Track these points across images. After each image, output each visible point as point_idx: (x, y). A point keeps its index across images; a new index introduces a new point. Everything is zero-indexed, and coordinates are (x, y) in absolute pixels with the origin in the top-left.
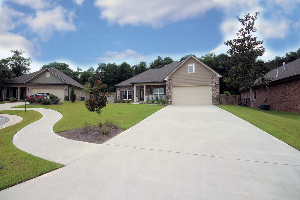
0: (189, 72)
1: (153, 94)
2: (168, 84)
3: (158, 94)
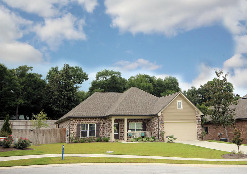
0: (178, 108)
1: (130, 129)
2: (161, 119)
3: (136, 129)
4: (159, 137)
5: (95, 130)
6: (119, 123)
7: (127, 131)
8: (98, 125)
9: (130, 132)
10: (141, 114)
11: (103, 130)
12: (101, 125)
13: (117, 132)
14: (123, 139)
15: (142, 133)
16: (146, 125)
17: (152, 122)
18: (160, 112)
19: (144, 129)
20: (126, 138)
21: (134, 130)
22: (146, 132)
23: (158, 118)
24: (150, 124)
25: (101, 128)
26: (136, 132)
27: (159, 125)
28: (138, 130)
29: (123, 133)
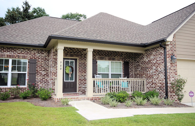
1: (98, 73)
2: (170, 52)
3: (110, 73)
4: (167, 94)
5: (27, 72)
6: (76, 60)
7: (93, 77)
8: (33, 62)
9: (99, 78)
10: (123, 41)
11: (44, 73)
12: (40, 62)
13: (72, 79)
14: (84, 92)
15: (123, 82)
16: (130, 67)
17: (146, 59)
18: (172, 36)
19: (127, 74)
20: (90, 92)
21: (106, 76)
22: (130, 79)
23: (165, 48)
24: (139, 65)
25: (38, 69)
26: (110, 79)
27: (168, 64)
28: (113, 76)
29: (85, 80)
